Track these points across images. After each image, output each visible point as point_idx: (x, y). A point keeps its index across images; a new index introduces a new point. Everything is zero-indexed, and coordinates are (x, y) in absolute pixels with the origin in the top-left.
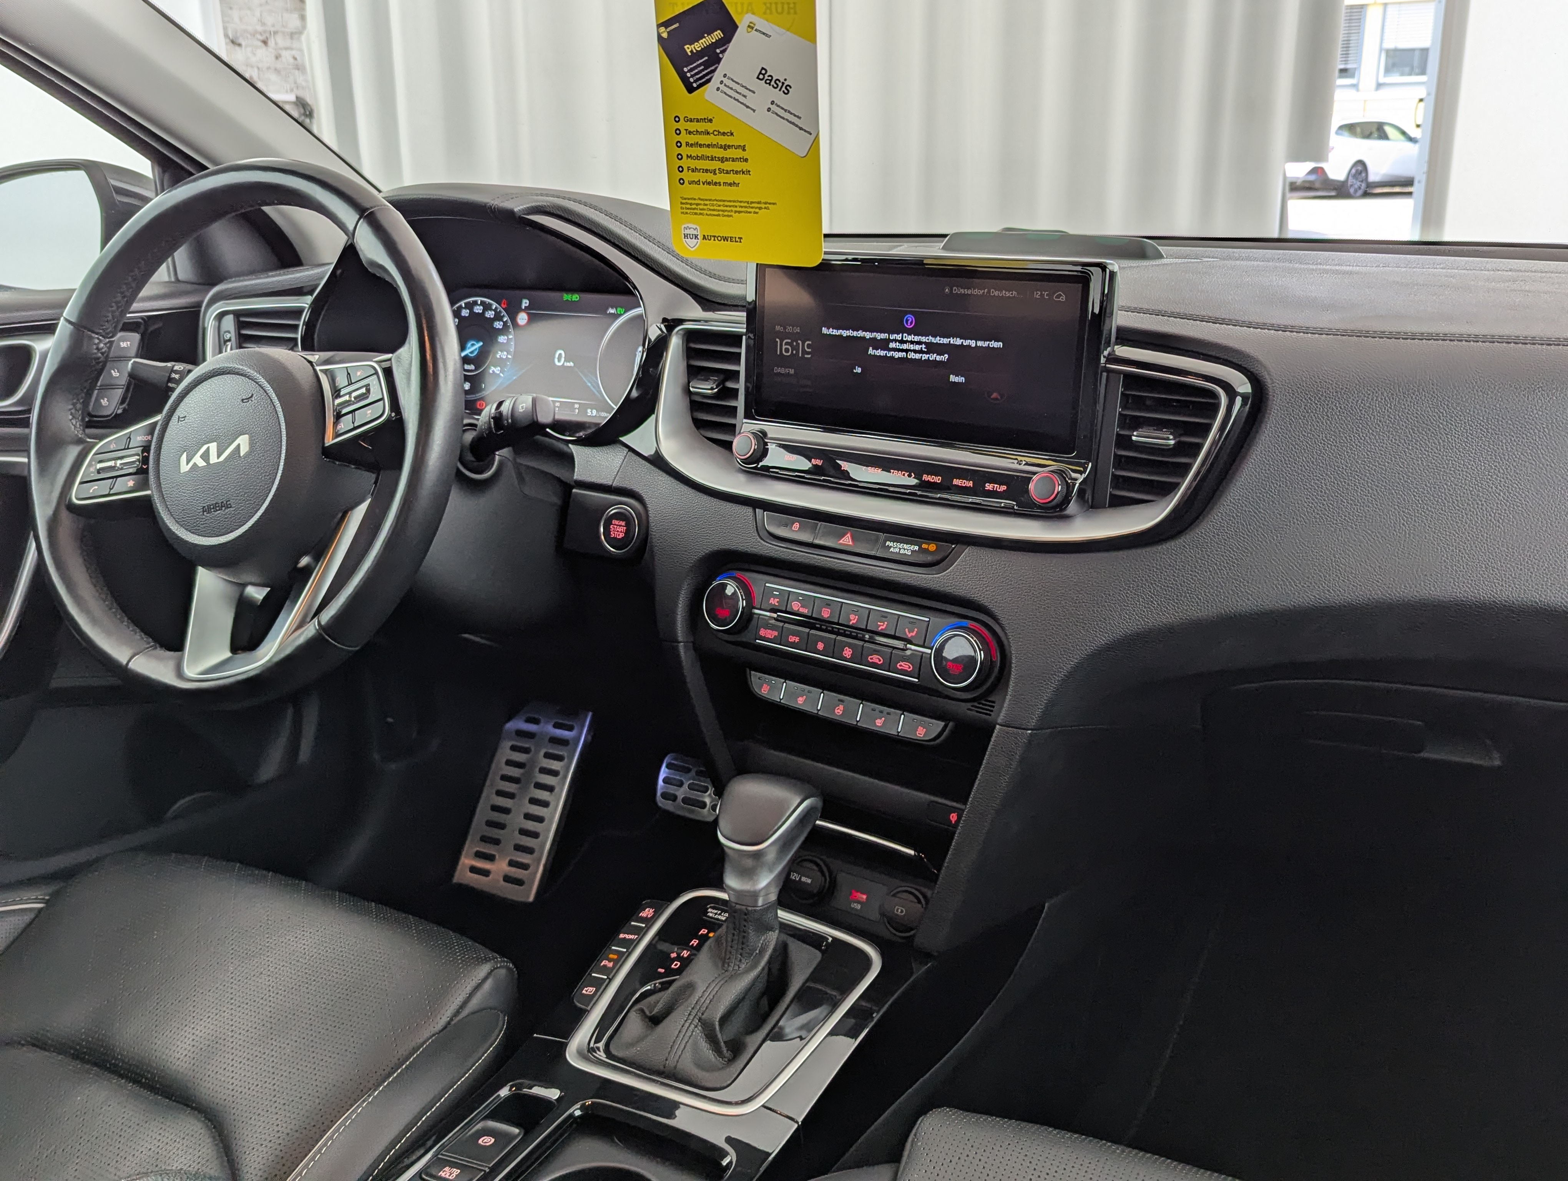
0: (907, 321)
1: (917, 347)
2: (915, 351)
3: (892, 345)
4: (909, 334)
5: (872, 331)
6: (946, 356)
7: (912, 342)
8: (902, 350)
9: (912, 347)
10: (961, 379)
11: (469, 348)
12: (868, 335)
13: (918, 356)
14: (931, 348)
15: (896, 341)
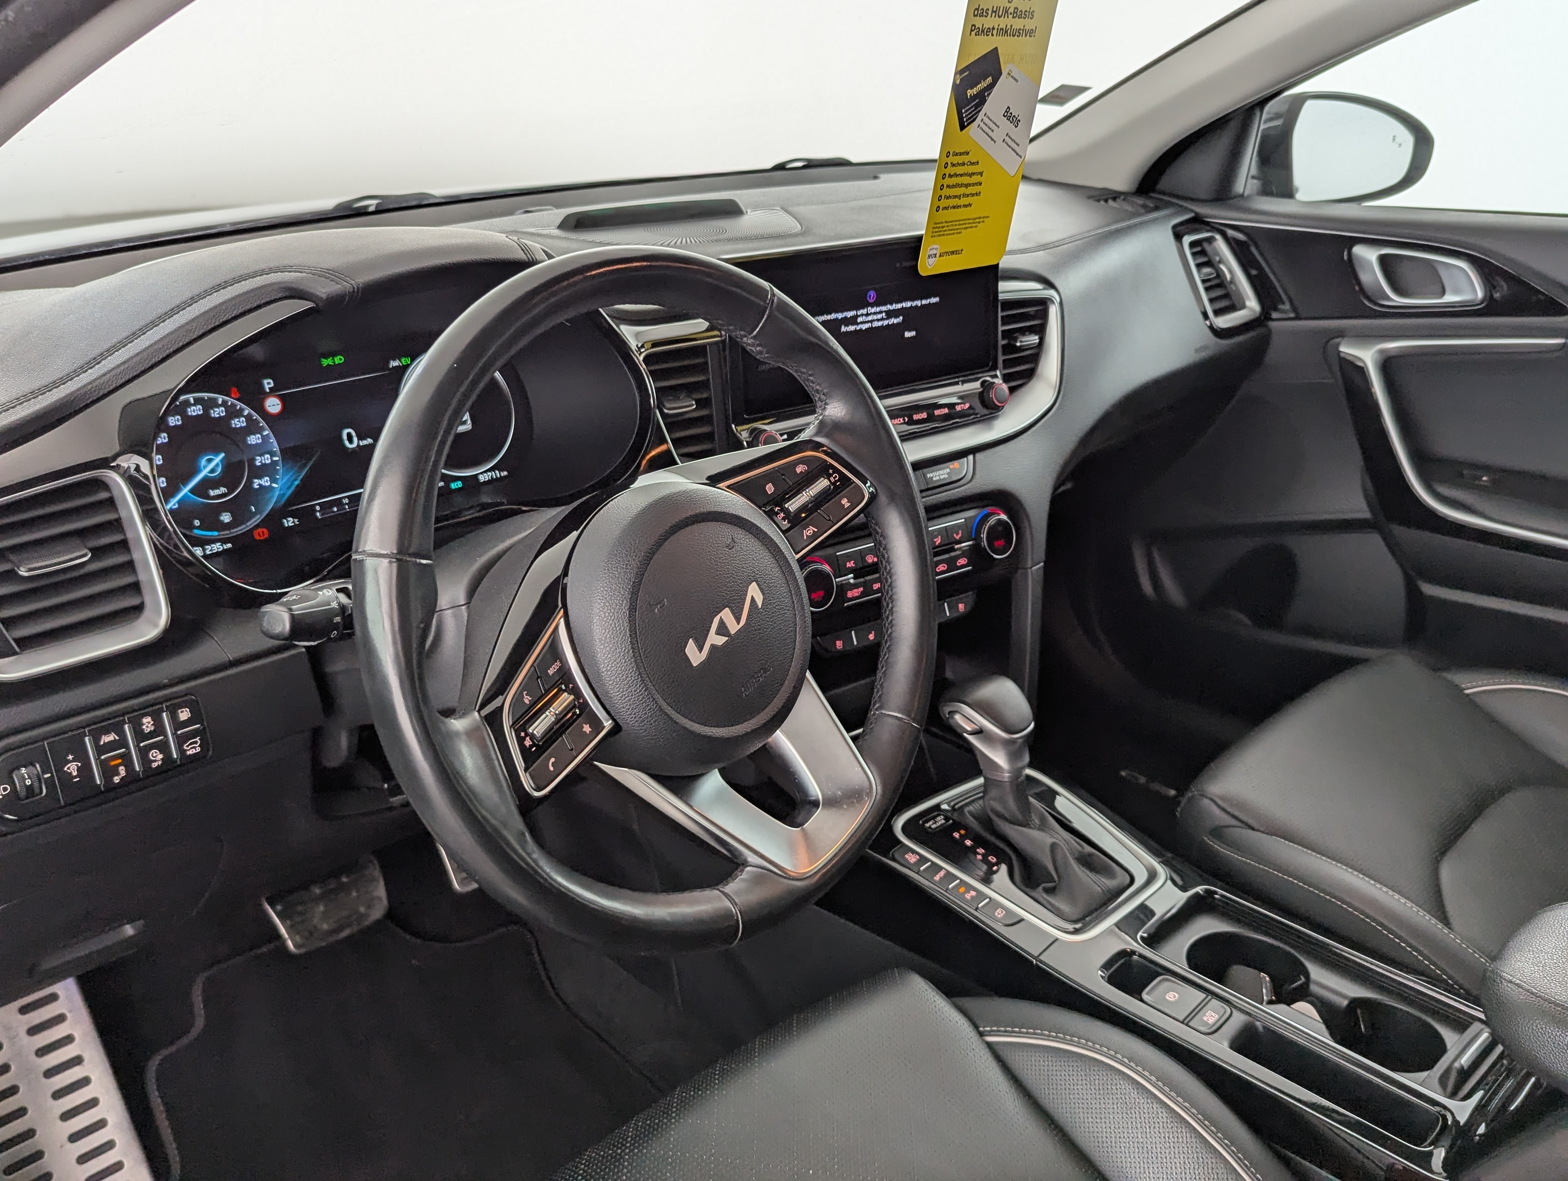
0: (870, 296)
1: (879, 316)
2: (878, 320)
3: (860, 320)
4: (872, 307)
5: (842, 312)
6: (901, 318)
7: (875, 313)
8: (868, 322)
9: (875, 317)
10: (913, 333)
11: (205, 467)
12: (840, 316)
13: (880, 324)
14: (890, 314)
15: (862, 315)
